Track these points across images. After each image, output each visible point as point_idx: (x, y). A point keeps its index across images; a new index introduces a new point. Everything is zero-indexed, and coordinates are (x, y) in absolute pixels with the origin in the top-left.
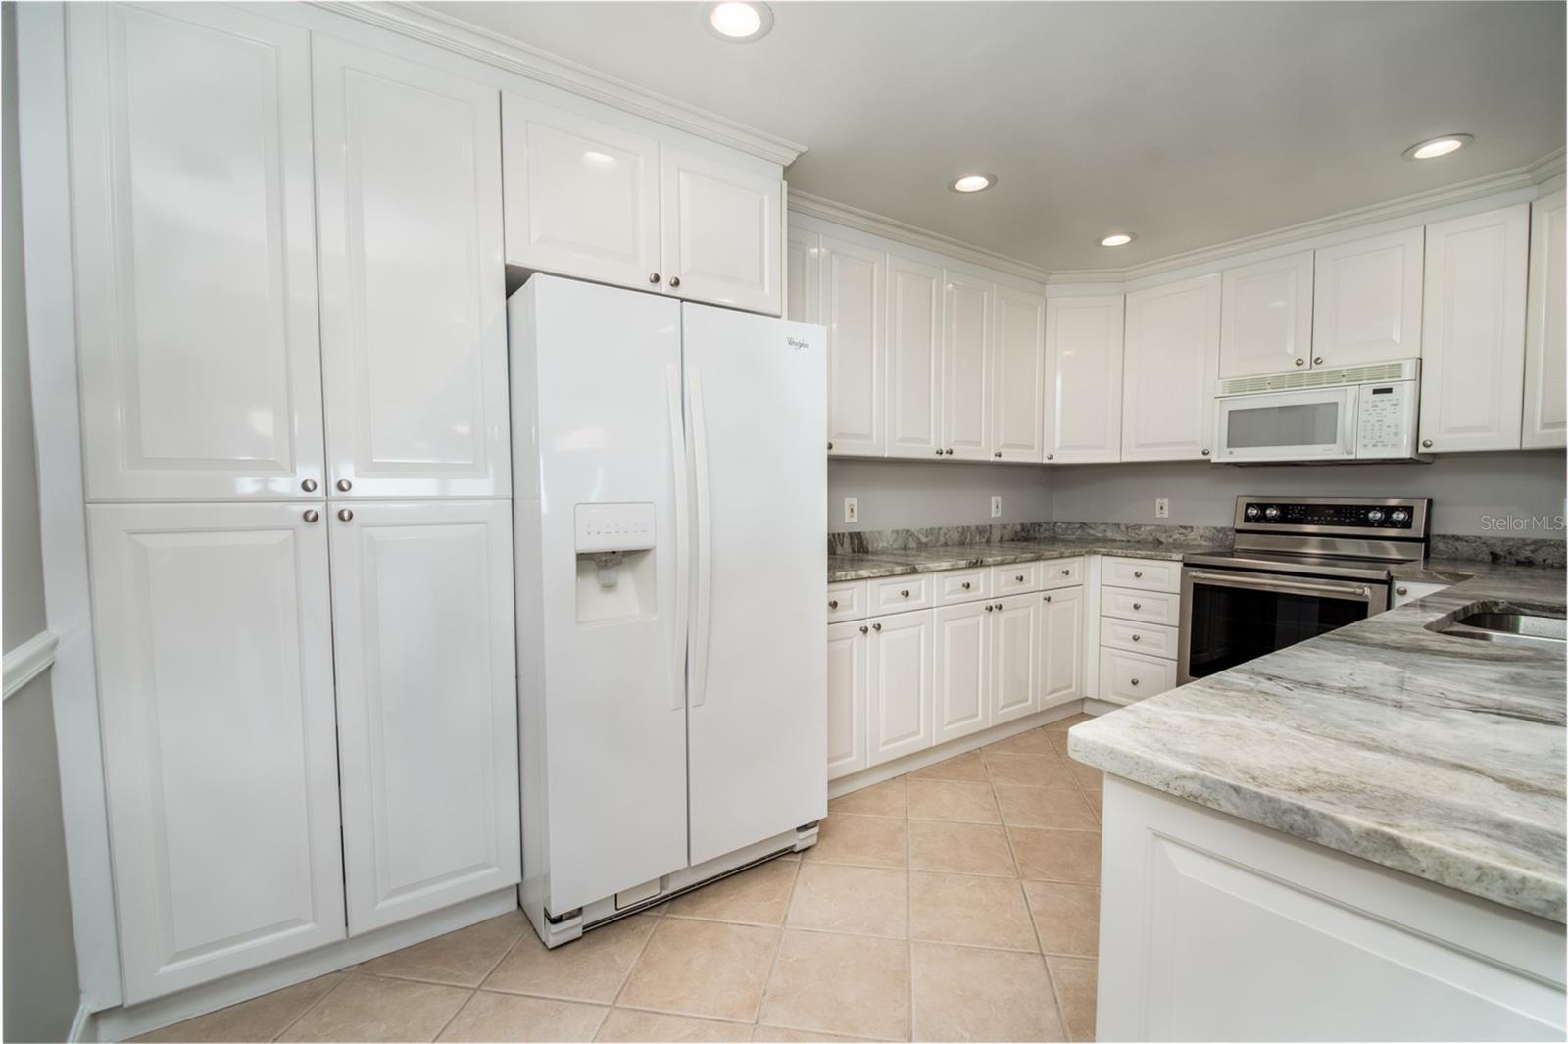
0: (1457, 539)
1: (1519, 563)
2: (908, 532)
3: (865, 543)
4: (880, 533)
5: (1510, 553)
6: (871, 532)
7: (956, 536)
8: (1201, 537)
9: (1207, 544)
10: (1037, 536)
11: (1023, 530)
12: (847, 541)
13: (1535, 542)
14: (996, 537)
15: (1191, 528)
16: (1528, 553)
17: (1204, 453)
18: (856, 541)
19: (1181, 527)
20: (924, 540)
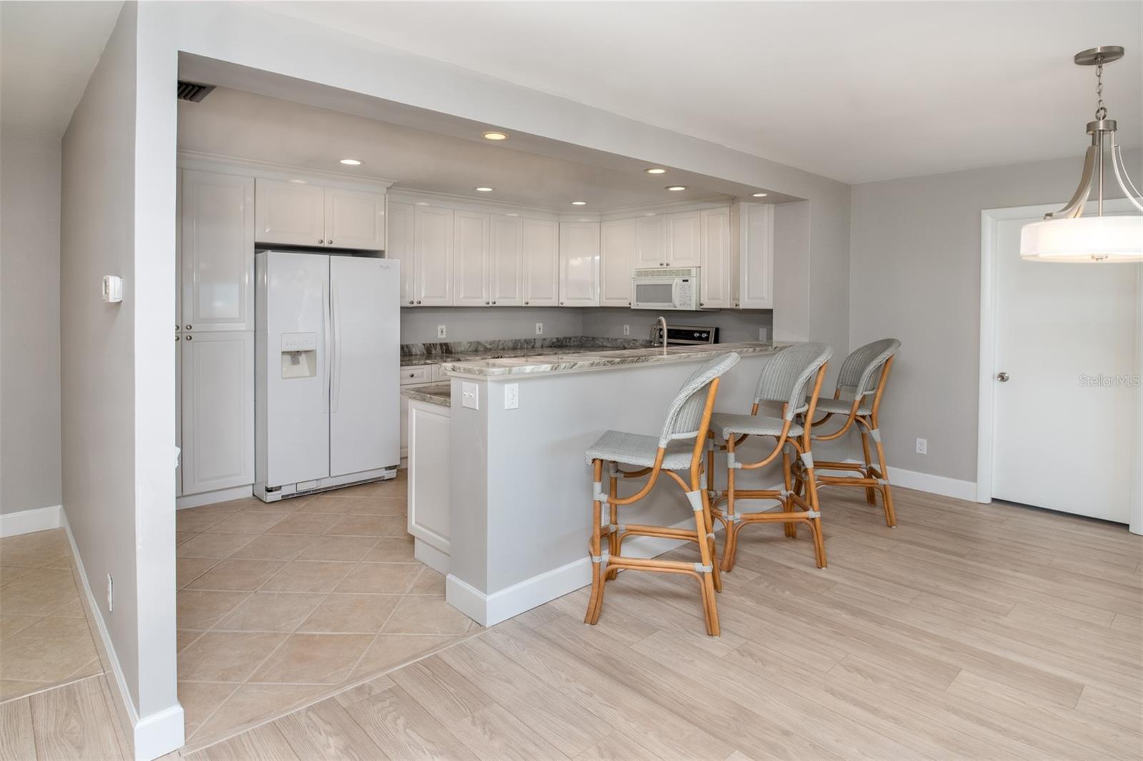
2: (478, 342)
3: (450, 348)
4: (459, 343)
6: (454, 343)
7: (511, 345)
10: (568, 344)
11: (558, 341)
12: (438, 347)
14: (538, 344)
17: (629, 304)
18: (444, 347)
20: (489, 346)
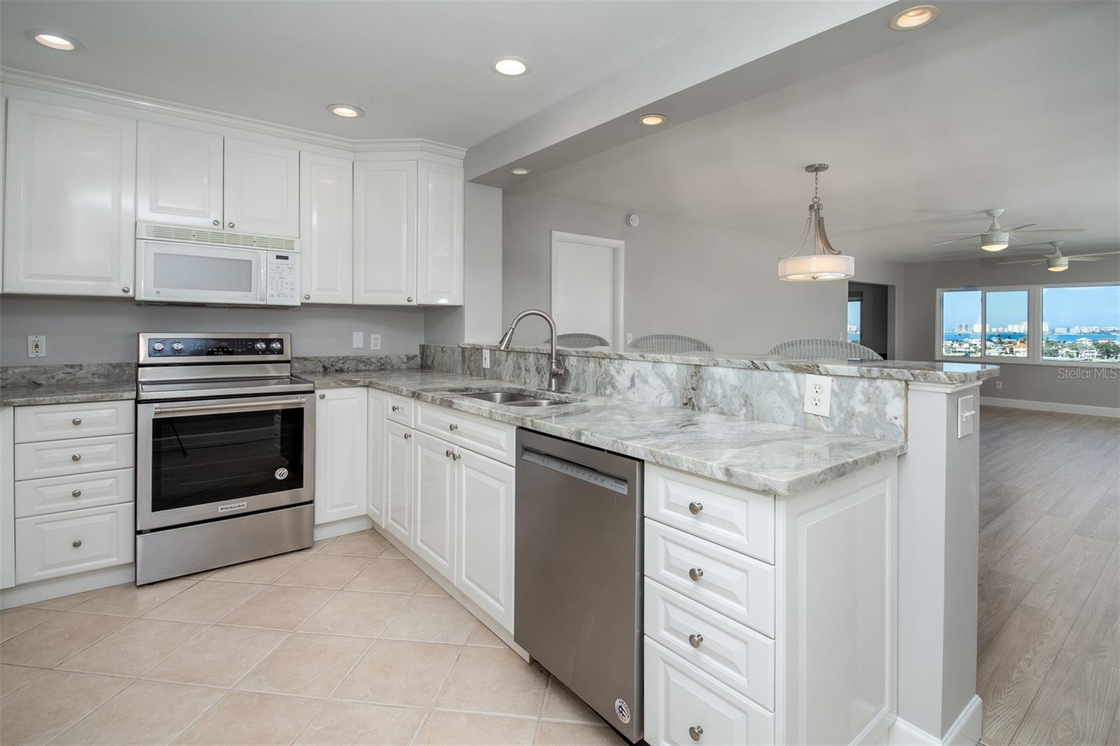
0: (305, 359)
1: (337, 371)
5: (332, 366)
8: (93, 374)
9: (101, 381)
13: (343, 358)
15: (81, 365)
16: (341, 365)
17: (124, 291)
19: (66, 366)
